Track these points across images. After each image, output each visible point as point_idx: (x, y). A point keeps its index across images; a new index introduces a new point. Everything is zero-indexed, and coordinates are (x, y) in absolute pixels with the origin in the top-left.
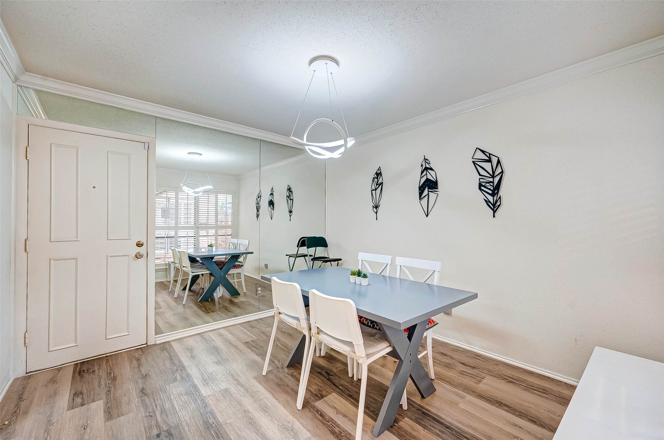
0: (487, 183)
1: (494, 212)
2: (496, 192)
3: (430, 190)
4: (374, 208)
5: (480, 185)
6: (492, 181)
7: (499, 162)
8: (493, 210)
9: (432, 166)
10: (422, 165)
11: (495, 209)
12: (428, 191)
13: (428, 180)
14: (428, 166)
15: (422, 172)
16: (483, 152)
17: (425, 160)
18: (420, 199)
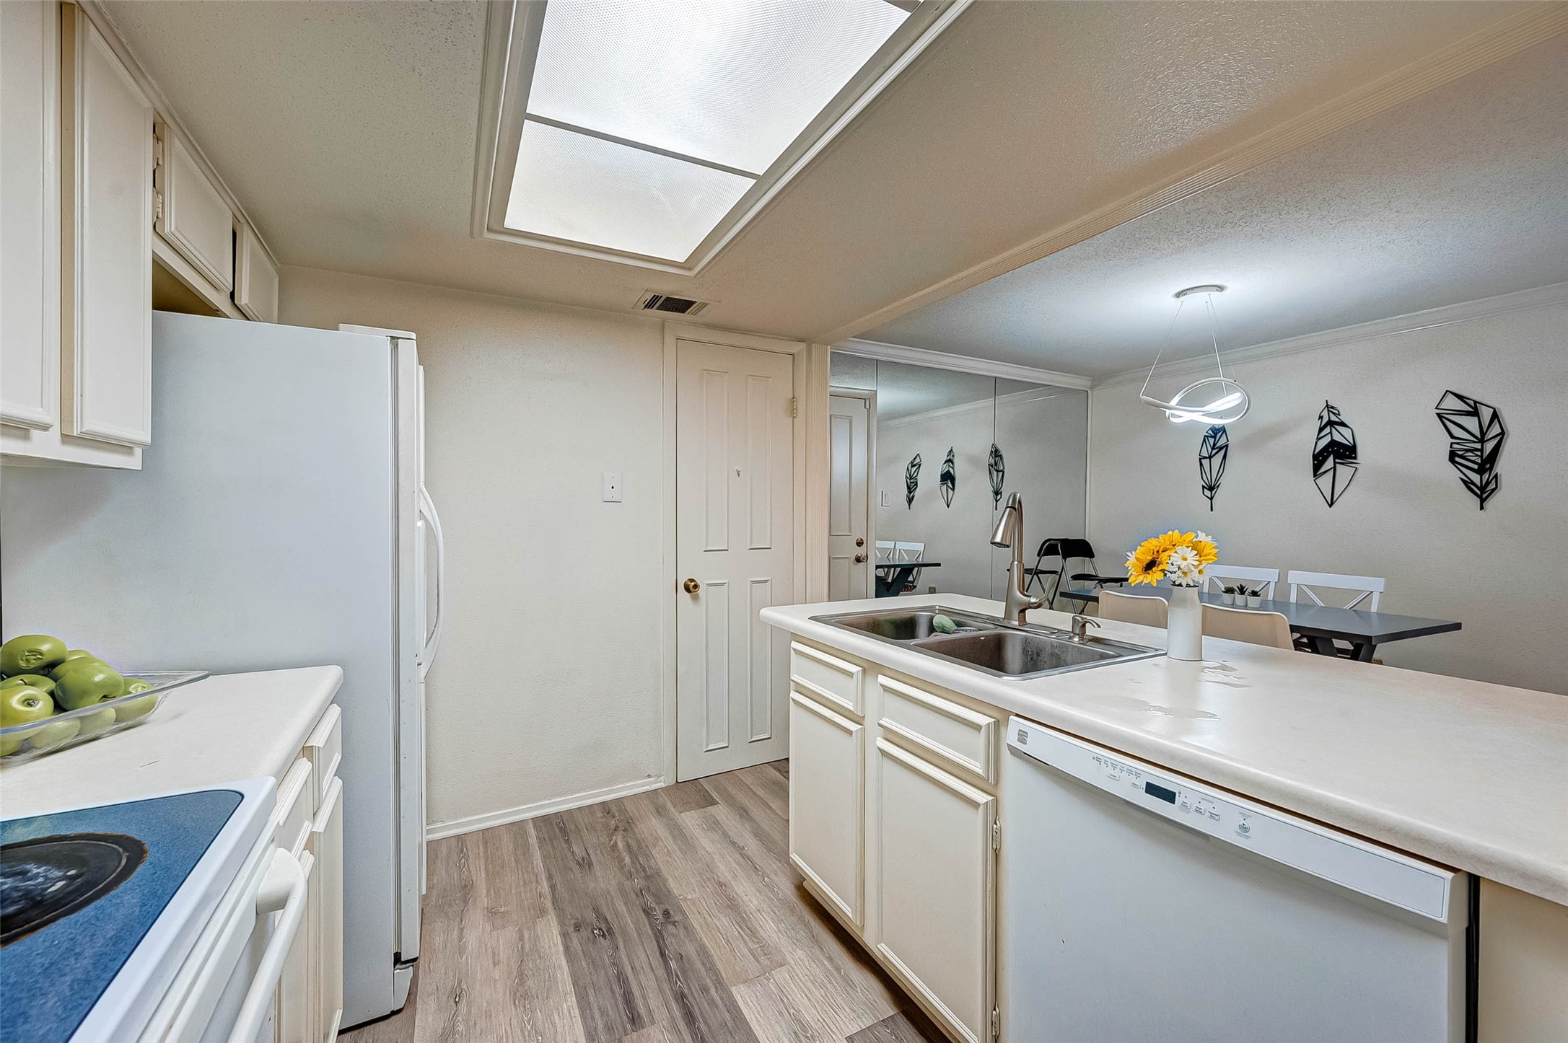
0: (1467, 451)
1: (1483, 501)
2: (1488, 466)
3: (1337, 461)
4: (1205, 490)
5: (1453, 456)
6: (1480, 448)
7: (1495, 416)
8: (1480, 497)
9: (1343, 418)
10: (1321, 417)
11: (1484, 496)
12: (1335, 463)
13: (1333, 443)
14: (1333, 418)
15: (1321, 430)
16: (1461, 398)
17: (1328, 408)
18: (1315, 476)
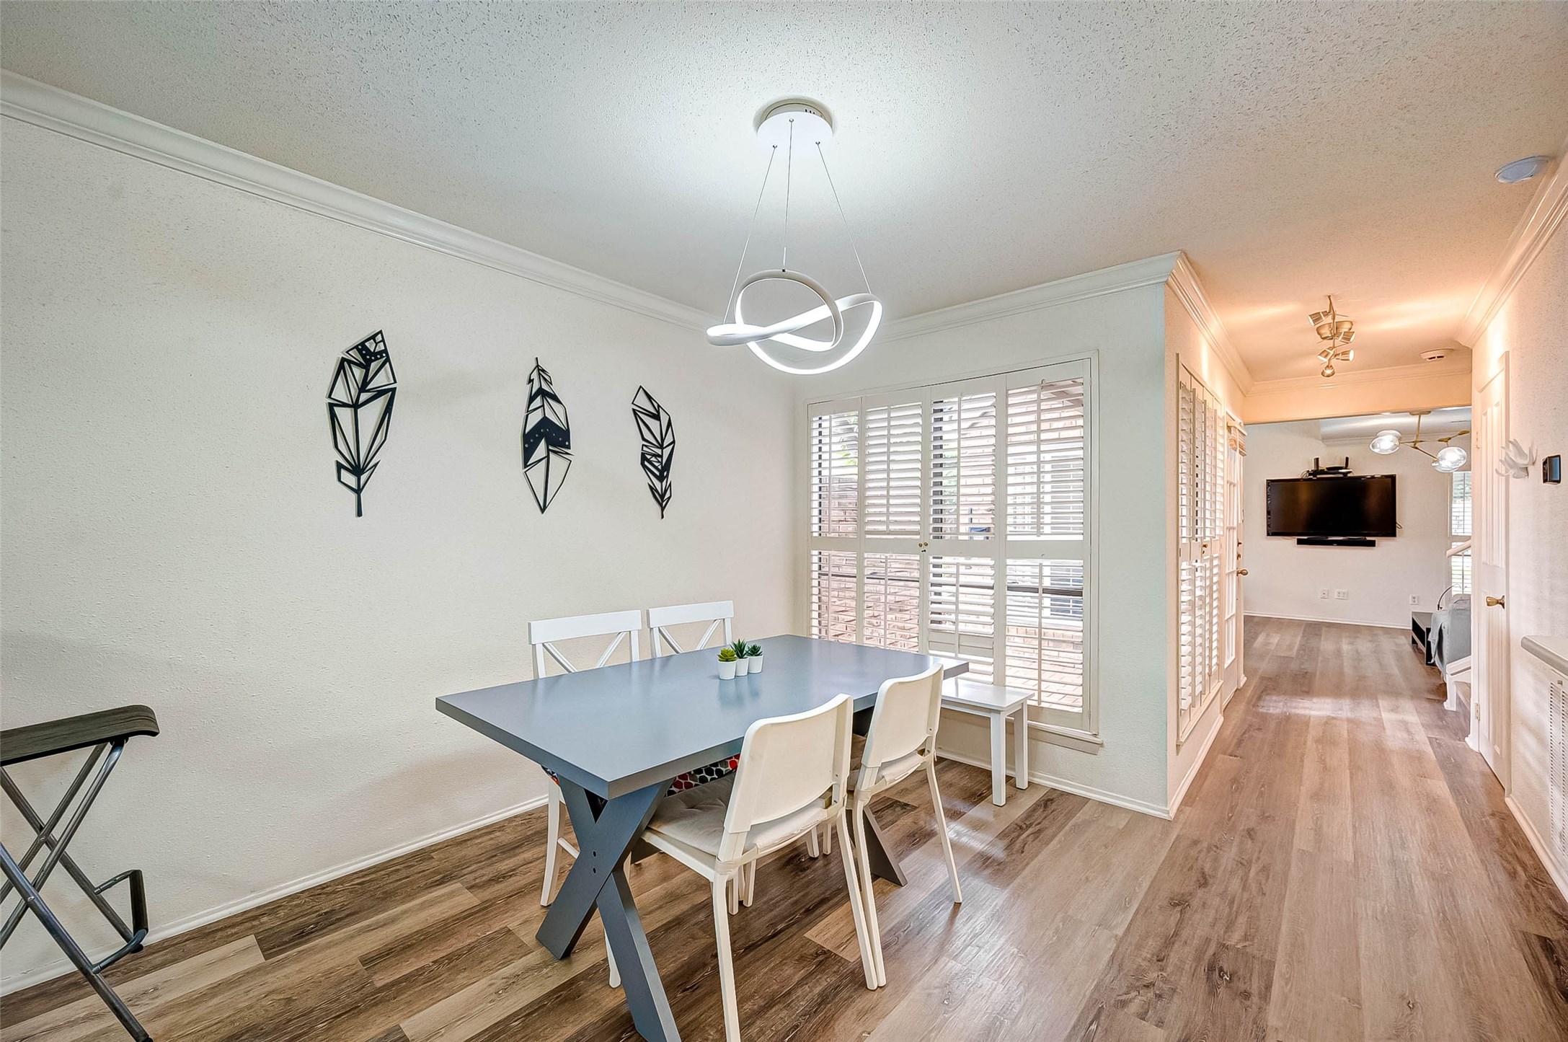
0: (652, 455)
1: (663, 509)
2: (665, 474)
3: (550, 448)
4: (343, 471)
5: (644, 458)
6: (660, 454)
8: (661, 504)
9: (556, 389)
10: (531, 381)
11: (664, 504)
12: (548, 450)
13: (545, 421)
14: (545, 387)
15: (532, 399)
16: (649, 398)
17: (539, 370)
18: (526, 466)
